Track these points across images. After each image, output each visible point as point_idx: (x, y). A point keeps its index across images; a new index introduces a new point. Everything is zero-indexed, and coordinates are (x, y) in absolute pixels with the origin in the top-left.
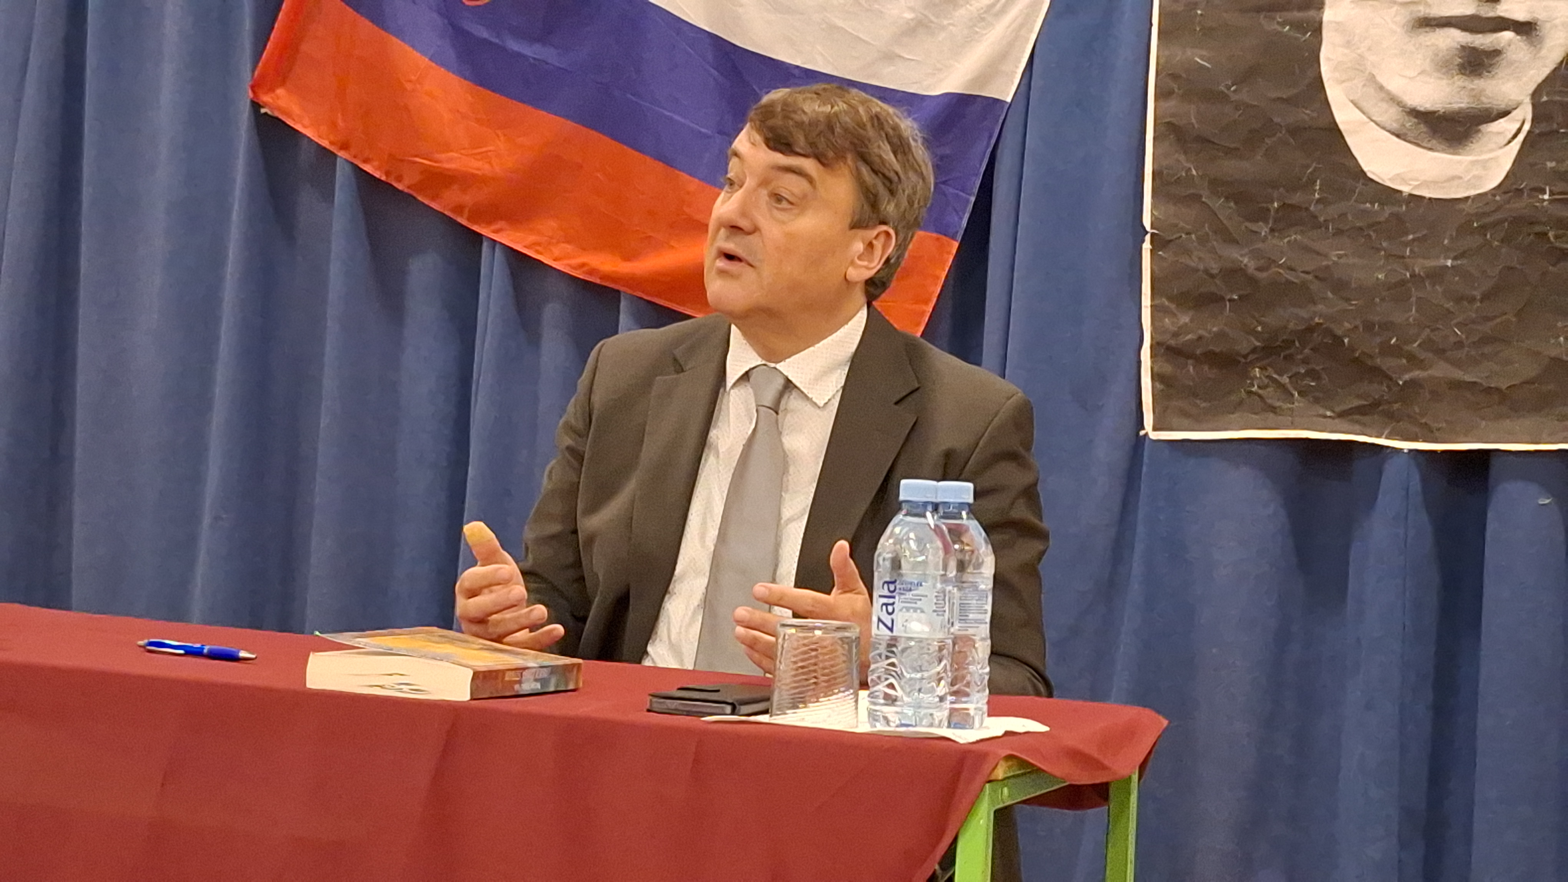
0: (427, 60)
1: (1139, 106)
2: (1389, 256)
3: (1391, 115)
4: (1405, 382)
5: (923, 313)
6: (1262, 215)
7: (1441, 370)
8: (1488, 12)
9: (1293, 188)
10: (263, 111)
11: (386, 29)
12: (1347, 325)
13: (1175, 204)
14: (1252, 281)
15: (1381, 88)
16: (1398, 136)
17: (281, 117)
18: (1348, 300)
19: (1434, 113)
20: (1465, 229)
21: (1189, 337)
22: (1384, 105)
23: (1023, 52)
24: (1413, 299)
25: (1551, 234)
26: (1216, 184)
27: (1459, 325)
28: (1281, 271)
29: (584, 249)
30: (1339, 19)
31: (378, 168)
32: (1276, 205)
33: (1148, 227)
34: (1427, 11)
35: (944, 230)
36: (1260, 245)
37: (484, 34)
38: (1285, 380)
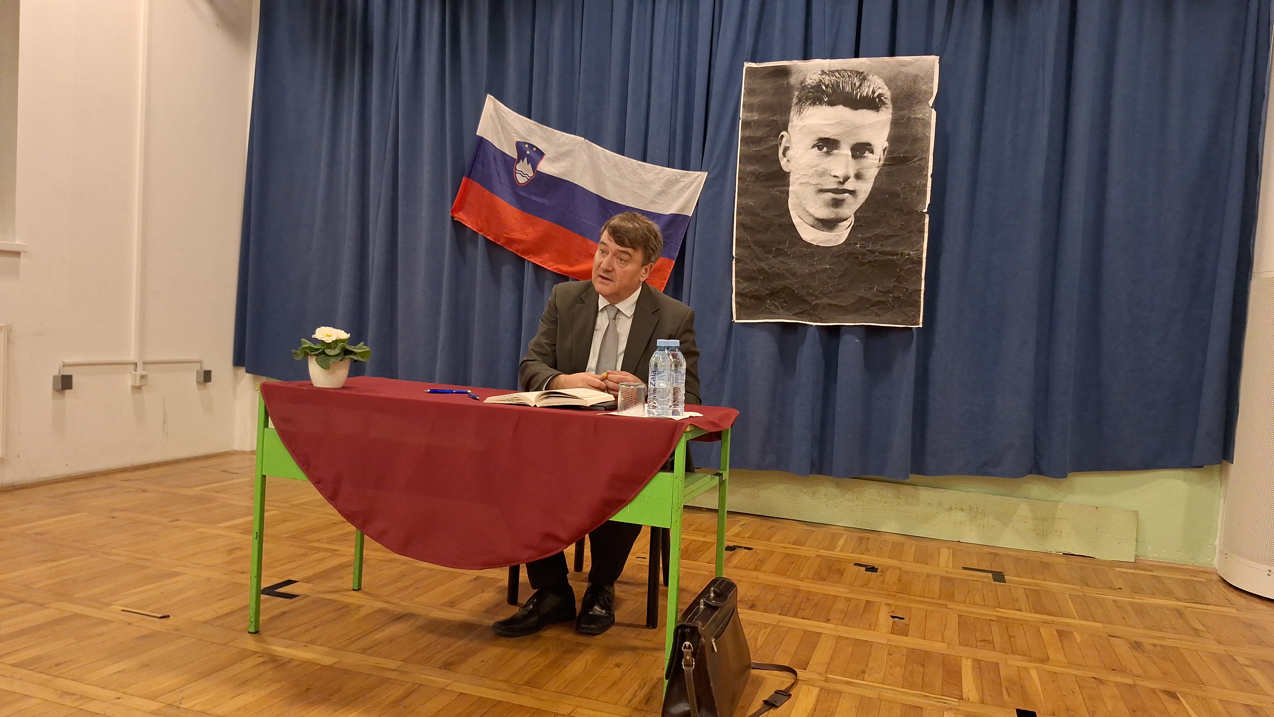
0: (507, 203)
1: (732, 217)
2: (809, 264)
3: (811, 220)
4: (814, 304)
5: (664, 284)
6: (769, 252)
7: (825, 300)
8: (841, 187)
9: (779, 244)
10: (455, 219)
11: (494, 194)
12: (796, 286)
13: (743, 248)
14: (767, 273)
15: (807, 211)
16: (812, 227)
17: (461, 221)
18: (797, 279)
19: (824, 219)
20: (833, 256)
21: (748, 290)
22: (808, 217)
23: (695, 200)
24: (817, 278)
25: (860, 258)
26: (756, 242)
27: (831, 286)
28: (776, 270)
29: (557, 263)
30: (794, 189)
31: (491, 238)
32: (774, 249)
33: (734, 256)
34: (822, 187)
35: (671, 258)
36: (770, 261)
37: (524, 194)
38: (777, 304)
